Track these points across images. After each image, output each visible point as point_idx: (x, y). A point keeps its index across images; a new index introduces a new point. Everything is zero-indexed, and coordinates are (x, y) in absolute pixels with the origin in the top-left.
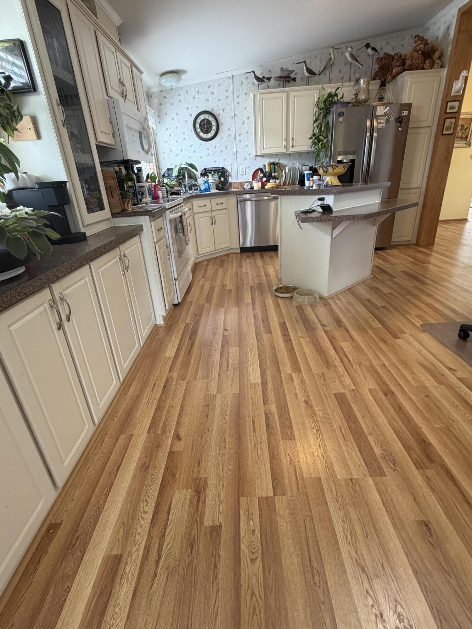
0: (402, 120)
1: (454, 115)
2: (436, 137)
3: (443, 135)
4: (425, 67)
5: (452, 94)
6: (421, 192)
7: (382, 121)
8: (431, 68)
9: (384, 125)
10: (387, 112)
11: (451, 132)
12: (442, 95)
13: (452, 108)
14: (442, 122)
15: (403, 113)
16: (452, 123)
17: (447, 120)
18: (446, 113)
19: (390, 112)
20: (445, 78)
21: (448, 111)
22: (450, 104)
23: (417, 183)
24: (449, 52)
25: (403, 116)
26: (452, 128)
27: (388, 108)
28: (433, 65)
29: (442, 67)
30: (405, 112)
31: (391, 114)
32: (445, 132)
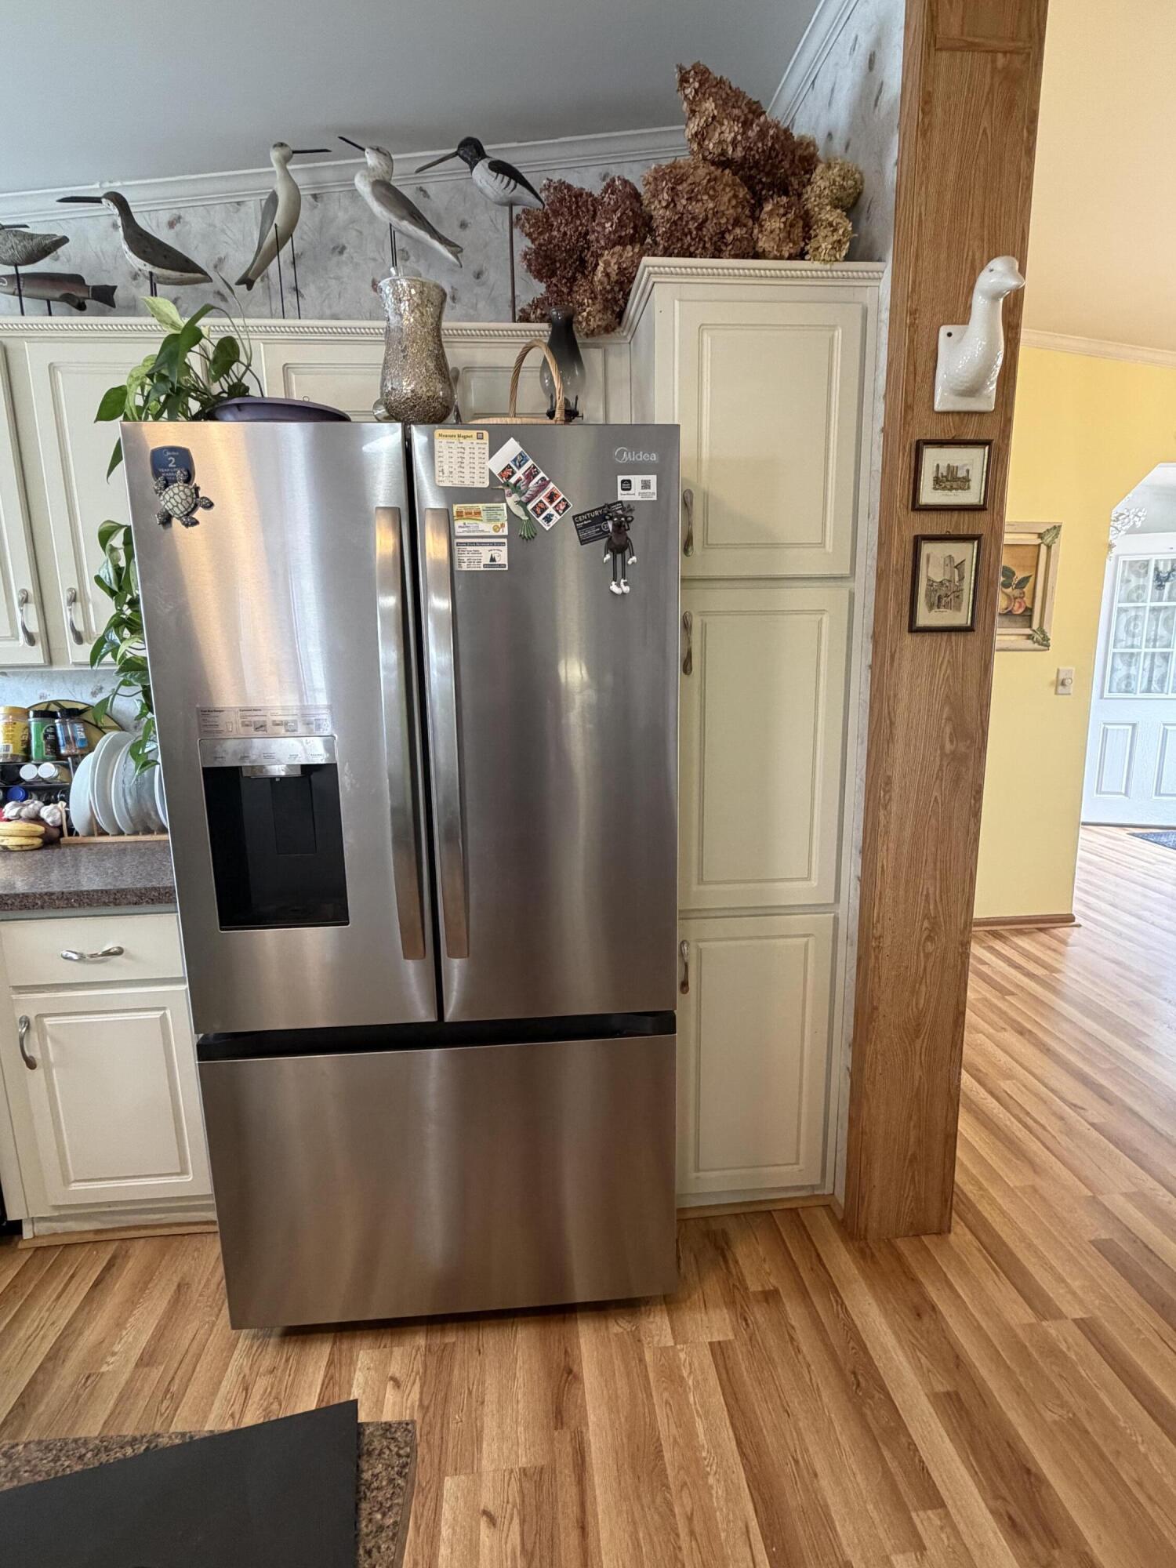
0: (620, 528)
1: (965, 524)
2: (876, 638)
3: (913, 629)
4: (764, 243)
5: (942, 401)
6: (836, 920)
7: (487, 528)
8: (801, 255)
9: (502, 556)
10: (508, 472)
11: (962, 618)
12: (881, 408)
13: (950, 479)
14: (899, 557)
15: (627, 485)
16: (960, 566)
17: (927, 548)
18: (917, 507)
19: (530, 475)
20: (885, 315)
21: (929, 495)
22: (934, 459)
23: (808, 878)
24: (891, 174)
25: (628, 508)
26: (967, 596)
27: (511, 448)
28: (807, 237)
29: (859, 251)
30: (636, 480)
31: (544, 484)
32: (925, 618)
